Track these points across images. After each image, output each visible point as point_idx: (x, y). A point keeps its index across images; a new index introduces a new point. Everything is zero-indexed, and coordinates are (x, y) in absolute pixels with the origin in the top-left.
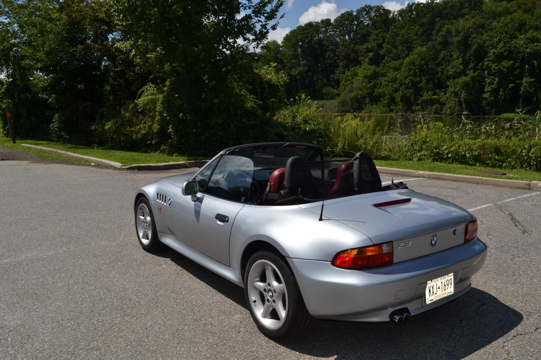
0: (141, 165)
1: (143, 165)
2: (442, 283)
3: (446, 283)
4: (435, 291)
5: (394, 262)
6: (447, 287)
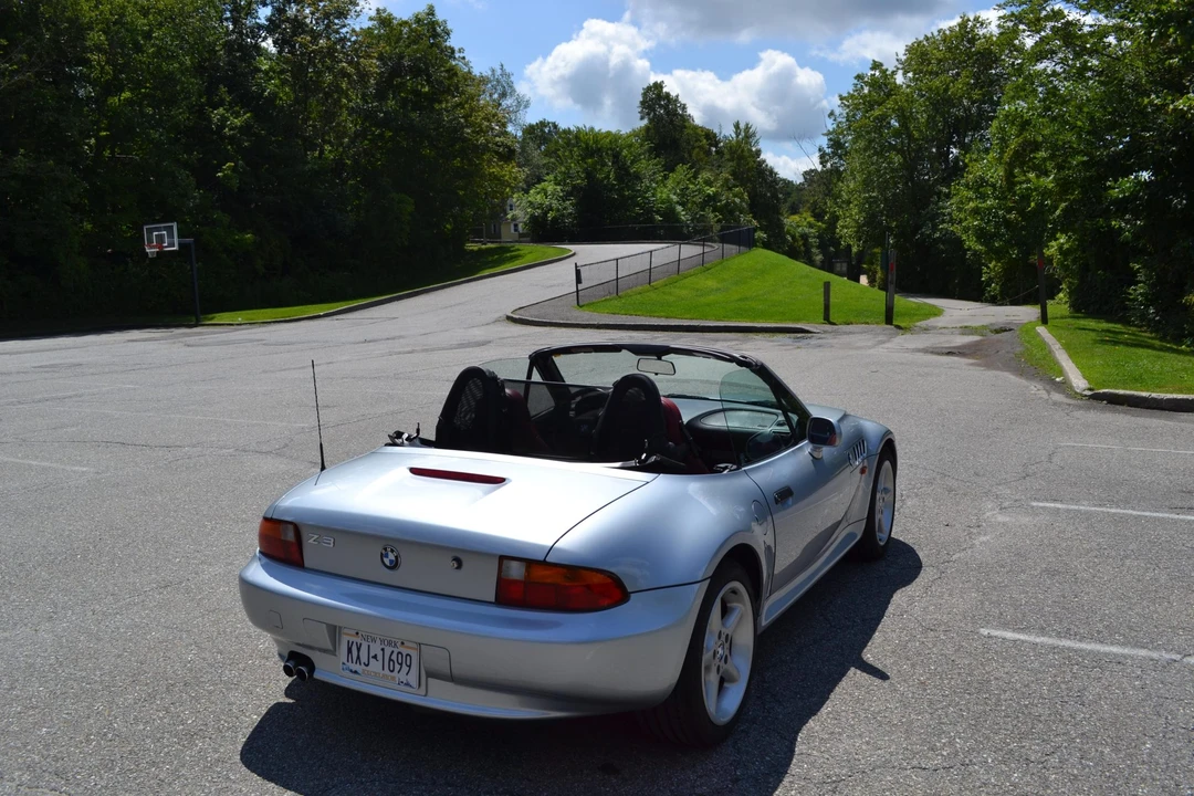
0: (1117, 391)
1: (1144, 394)
2: (383, 650)
3: (394, 657)
4: (364, 659)
5: (306, 565)
6: (397, 667)
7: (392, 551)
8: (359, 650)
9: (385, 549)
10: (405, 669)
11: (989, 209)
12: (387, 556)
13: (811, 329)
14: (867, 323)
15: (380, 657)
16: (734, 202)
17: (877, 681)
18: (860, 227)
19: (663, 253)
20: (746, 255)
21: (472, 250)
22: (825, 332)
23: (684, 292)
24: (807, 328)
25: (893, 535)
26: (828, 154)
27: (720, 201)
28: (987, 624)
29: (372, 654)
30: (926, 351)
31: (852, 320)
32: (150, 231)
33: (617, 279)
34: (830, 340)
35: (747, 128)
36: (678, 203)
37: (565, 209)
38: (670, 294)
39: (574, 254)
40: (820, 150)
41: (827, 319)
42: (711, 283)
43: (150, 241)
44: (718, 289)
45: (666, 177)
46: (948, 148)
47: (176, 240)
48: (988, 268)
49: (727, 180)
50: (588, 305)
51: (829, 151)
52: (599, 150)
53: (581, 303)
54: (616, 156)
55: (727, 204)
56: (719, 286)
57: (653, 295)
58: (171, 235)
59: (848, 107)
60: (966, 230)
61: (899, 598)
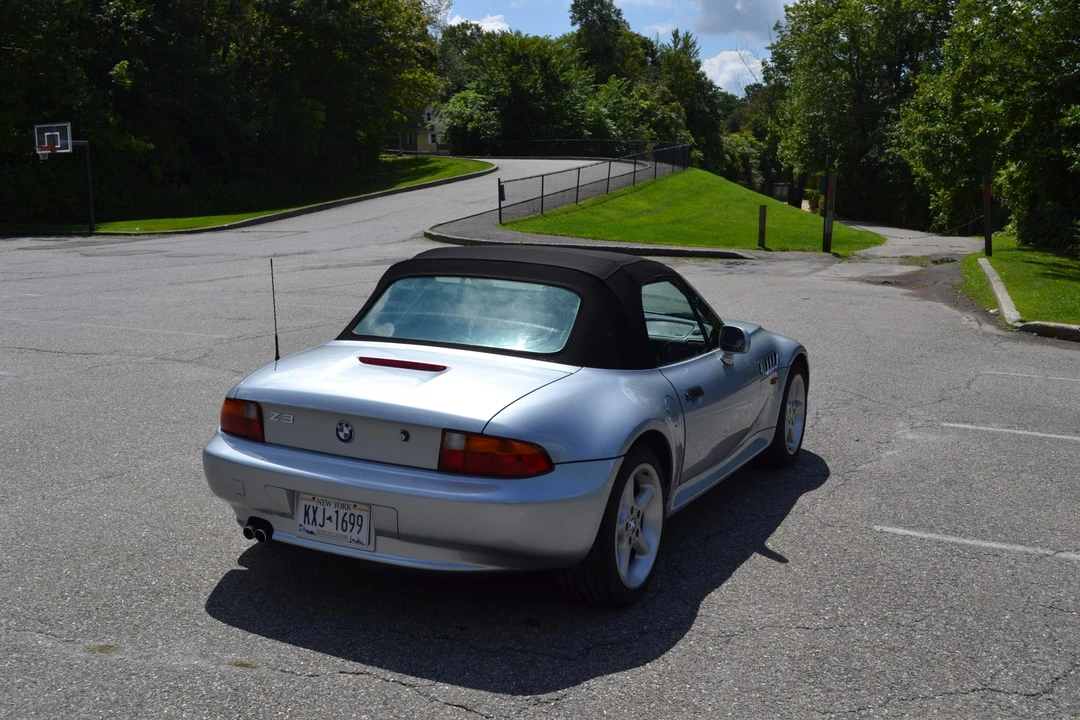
2: (337, 512)
3: (347, 518)
4: (319, 520)
5: (267, 438)
6: (350, 527)
7: (347, 426)
8: (315, 513)
9: (341, 424)
10: (357, 528)
11: (939, 133)
12: (342, 431)
13: (745, 255)
14: (804, 250)
15: (334, 519)
16: (671, 117)
17: (775, 563)
18: (801, 148)
19: (593, 170)
20: (681, 175)
21: (387, 162)
22: (759, 258)
23: (613, 213)
24: (740, 254)
25: (803, 447)
26: (772, 69)
27: (656, 115)
28: (882, 521)
29: (327, 516)
30: (861, 280)
31: (788, 246)
32: (41, 132)
33: (542, 197)
34: (763, 266)
35: (687, 37)
36: (609, 116)
37: (487, 119)
38: (598, 214)
39: (497, 169)
40: (763, 64)
41: (762, 244)
42: (642, 204)
43: (42, 142)
44: (649, 211)
45: (597, 89)
46: (900, 67)
47: (70, 141)
48: (936, 195)
49: (663, 93)
50: (512, 223)
51: (772, 65)
52: (526, 56)
53: (503, 221)
54: (545, 64)
55: (663, 119)
56: (650, 207)
57: (580, 215)
58: (64, 136)
59: (794, 19)
60: (913, 155)
61: (804, 499)
